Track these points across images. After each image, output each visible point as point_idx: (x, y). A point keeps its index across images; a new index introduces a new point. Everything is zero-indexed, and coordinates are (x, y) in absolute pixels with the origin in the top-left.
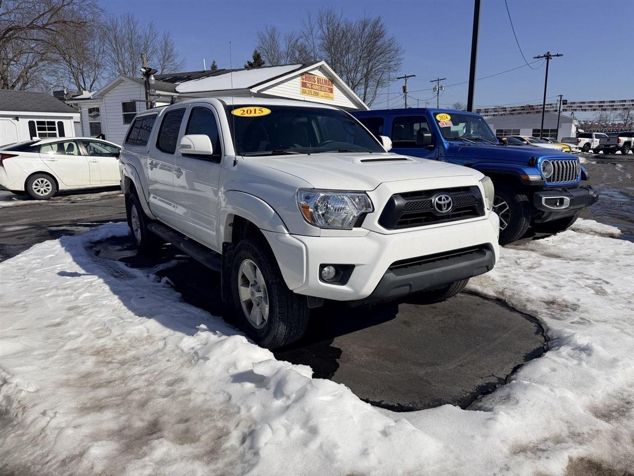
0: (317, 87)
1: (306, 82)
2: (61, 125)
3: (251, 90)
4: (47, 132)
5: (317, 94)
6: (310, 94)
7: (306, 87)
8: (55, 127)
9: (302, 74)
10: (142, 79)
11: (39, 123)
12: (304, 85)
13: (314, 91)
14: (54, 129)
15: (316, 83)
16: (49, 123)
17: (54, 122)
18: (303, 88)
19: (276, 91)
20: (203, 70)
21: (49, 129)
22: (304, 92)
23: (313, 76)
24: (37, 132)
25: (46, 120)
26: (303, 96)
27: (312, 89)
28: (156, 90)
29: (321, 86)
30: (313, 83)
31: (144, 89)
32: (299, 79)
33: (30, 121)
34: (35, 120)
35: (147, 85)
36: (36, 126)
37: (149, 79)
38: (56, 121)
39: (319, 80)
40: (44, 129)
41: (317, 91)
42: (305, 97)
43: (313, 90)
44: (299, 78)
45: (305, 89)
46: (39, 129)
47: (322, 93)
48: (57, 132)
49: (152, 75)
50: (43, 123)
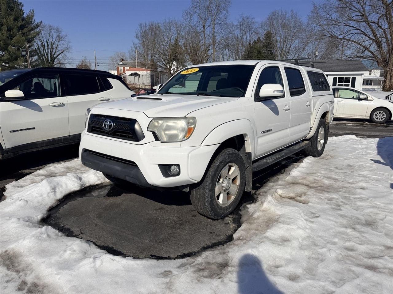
2: (354, 79)
4: (344, 83)
11: (339, 78)
16: (346, 78)
17: (350, 77)
21: (345, 82)
24: (337, 83)
25: (344, 76)
33: (334, 77)
34: (338, 77)
36: (338, 80)
40: (342, 82)
46: (339, 82)
48: (350, 83)
50: (342, 78)
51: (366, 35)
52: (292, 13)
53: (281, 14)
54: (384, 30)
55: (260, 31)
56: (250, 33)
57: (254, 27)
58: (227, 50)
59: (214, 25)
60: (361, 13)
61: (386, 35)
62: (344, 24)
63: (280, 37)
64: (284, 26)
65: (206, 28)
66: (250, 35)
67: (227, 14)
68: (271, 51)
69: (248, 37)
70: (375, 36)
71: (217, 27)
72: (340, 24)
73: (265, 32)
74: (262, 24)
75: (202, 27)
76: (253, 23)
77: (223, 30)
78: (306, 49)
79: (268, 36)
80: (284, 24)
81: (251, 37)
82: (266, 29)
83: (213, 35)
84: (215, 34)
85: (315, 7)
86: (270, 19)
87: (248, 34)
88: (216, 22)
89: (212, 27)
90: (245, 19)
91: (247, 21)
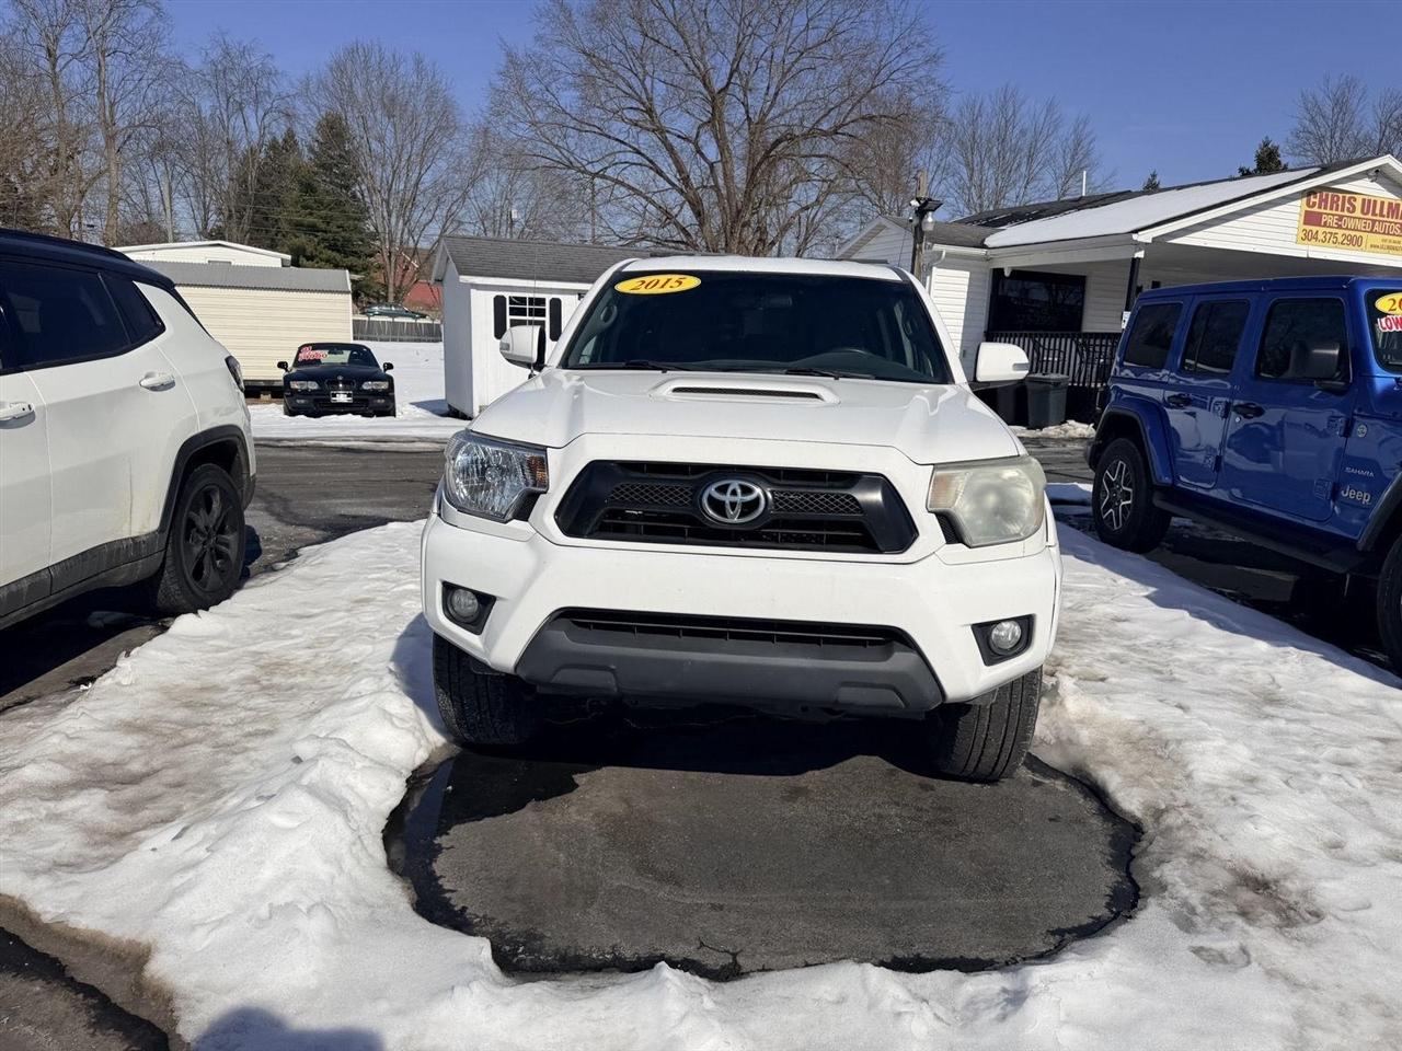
0: (1360, 225)
1: (1322, 211)
2: (556, 304)
3: (1135, 236)
5: (1354, 242)
6: (1331, 240)
7: (1320, 226)
8: (544, 310)
9: (1310, 192)
10: (911, 221)
11: (513, 300)
12: (1311, 219)
13: (1347, 232)
14: (542, 313)
15: (1358, 213)
16: (533, 301)
17: (544, 299)
18: (1308, 228)
19: (1217, 236)
20: (1078, 196)
21: (533, 313)
22: (1308, 237)
23: (1348, 196)
26: (1304, 247)
27: (1340, 227)
28: (933, 243)
29: (1374, 221)
30: (1346, 213)
31: (912, 243)
32: (1297, 208)
33: (497, 296)
35: (919, 234)
37: (924, 220)
38: (548, 298)
39: (1369, 205)
40: (522, 312)
41: (1358, 234)
42: (1311, 248)
43: (1341, 232)
44: (1298, 202)
45: (1314, 229)
47: (1377, 239)
49: (930, 213)
51: (660, 173)
52: (418, 62)
53: (378, 59)
54: (712, 166)
55: (300, 107)
56: (261, 113)
57: (274, 89)
58: (160, 167)
59: (104, 57)
60: (643, 104)
61: (716, 181)
62: (597, 130)
63: (381, 140)
64: (391, 106)
65: (61, 62)
66: (260, 118)
67: (157, 23)
68: (347, 188)
69: (253, 126)
70: (686, 180)
71: (115, 68)
72: (587, 128)
73: (320, 115)
74: (308, 85)
75: (43, 53)
76: (270, 74)
77: (144, 83)
78: (472, 195)
79: (334, 130)
80: (393, 99)
81: (263, 128)
82: (324, 104)
83: (100, 94)
84: (109, 95)
85: (512, 59)
86: (339, 68)
87: (249, 111)
88: (111, 43)
89: (92, 63)
90: (234, 52)
91: (244, 64)
